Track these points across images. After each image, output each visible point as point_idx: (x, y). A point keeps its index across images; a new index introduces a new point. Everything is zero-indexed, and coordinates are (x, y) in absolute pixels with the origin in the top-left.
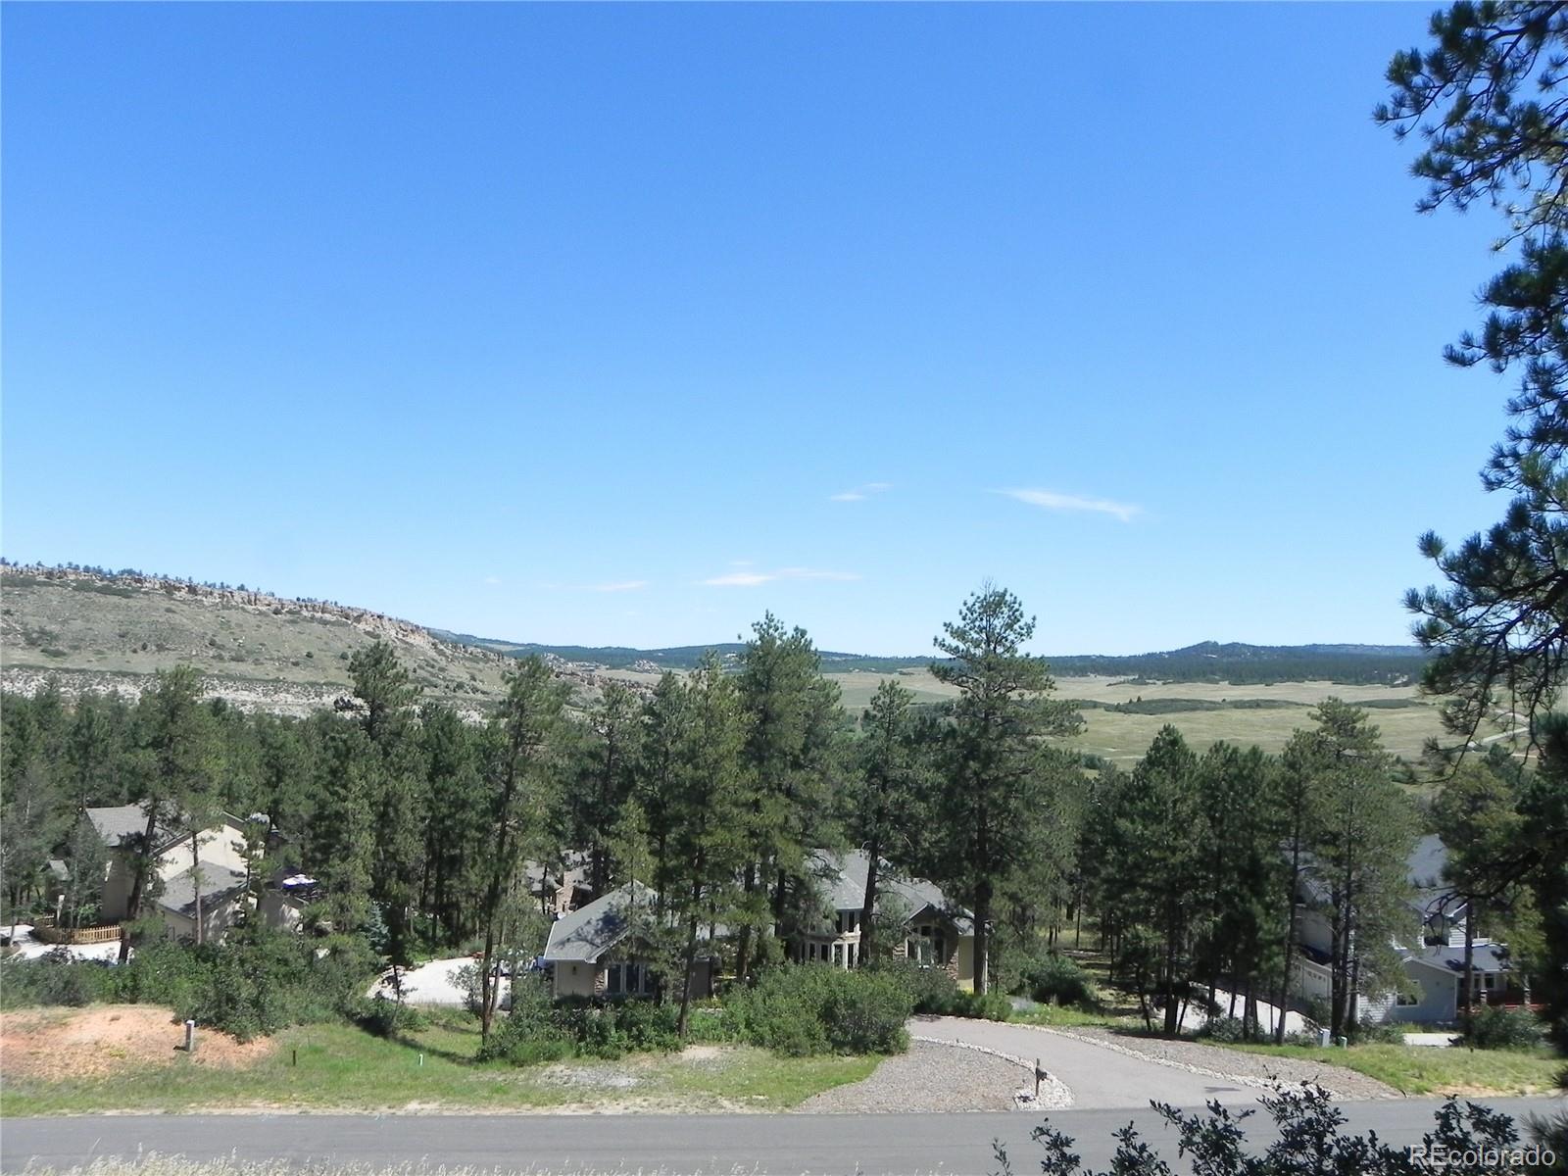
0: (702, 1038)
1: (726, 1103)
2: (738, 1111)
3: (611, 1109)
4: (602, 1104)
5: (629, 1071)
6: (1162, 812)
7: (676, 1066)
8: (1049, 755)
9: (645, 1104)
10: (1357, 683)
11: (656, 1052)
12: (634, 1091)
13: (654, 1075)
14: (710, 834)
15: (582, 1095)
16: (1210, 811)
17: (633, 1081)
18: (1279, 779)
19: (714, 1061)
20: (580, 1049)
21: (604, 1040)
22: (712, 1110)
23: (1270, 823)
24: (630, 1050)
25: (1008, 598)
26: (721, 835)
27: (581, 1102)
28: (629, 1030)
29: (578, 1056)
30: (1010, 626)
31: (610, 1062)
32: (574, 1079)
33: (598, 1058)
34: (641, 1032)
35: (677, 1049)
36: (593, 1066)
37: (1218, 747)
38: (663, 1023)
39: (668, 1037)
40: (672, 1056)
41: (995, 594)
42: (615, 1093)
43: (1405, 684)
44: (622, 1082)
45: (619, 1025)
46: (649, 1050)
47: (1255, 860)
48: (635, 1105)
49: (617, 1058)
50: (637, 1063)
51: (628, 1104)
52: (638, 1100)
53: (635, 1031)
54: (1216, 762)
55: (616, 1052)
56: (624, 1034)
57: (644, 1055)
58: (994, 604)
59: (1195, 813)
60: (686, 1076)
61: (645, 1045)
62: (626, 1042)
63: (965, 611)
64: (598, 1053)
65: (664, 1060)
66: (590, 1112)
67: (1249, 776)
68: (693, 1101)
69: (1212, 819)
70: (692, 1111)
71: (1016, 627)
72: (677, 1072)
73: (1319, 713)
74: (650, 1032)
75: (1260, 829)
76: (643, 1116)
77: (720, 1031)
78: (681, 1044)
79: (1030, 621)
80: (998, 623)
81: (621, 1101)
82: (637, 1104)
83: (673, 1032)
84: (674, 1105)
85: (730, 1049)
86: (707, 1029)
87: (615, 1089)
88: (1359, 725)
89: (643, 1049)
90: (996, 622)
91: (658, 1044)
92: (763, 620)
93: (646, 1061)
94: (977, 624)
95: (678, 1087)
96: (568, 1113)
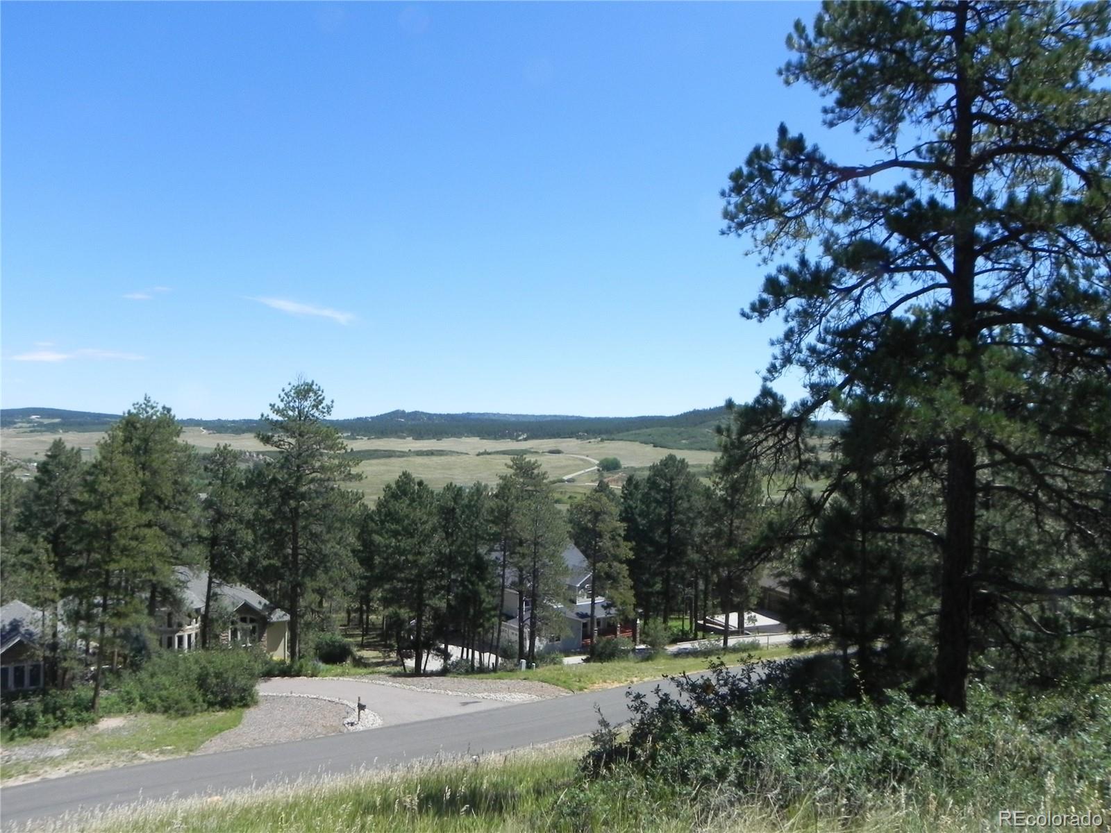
0: (109, 712)
1: (144, 755)
2: (156, 759)
3: (55, 774)
4: (46, 772)
5: (60, 744)
6: (414, 530)
7: (97, 735)
8: (343, 495)
9: (81, 765)
10: (495, 438)
11: (77, 727)
12: (69, 757)
13: (79, 744)
14: (115, 561)
15: (26, 768)
16: (445, 528)
17: (66, 751)
18: (494, 507)
19: (124, 728)
20: (14, 734)
21: (34, 723)
22: (136, 762)
23: (489, 534)
24: (55, 728)
25: (314, 387)
26: (125, 562)
27: (27, 773)
28: (54, 713)
29: (12, 739)
30: (316, 406)
31: (41, 739)
32: (14, 757)
33: (30, 738)
34: (64, 714)
35: (94, 722)
36: (27, 745)
37: (449, 487)
38: (80, 705)
39: (85, 715)
40: (90, 728)
41: (307, 384)
42: (54, 762)
43: (525, 440)
44: (57, 752)
45: (45, 712)
46: (71, 726)
47: (479, 557)
48: (72, 768)
49: (46, 736)
50: (64, 737)
51: (68, 767)
52: (75, 764)
53: (59, 714)
54: (449, 495)
55: (46, 731)
56: (50, 717)
57: (68, 731)
58: (304, 391)
59: (434, 530)
60: (106, 741)
61: (68, 723)
62: (53, 723)
63: (283, 395)
64: (29, 735)
65: (84, 733)
66: (38, 779)
67: (474, 506)
68: (118, 757)
69: (447, 533)
70: (121, 765)
71: (320, 407)
72: (98, 738)
73: (511, 463)
74: (71, 713)
75: (483, 538)
76: (83, 775)
77: (122, 705)
78: (96, 718)
79: (329, 403)
80: (307, 404)
81: (60, 766)
82: (75, 767)
83: (88, 710)
84: (103, 763)
85: (132, 717)
86: (112, 705)
87: (52, 759)
88: (536, 472)
89: (66, 727)
90: (306, 403)
91: (78, 721)
92: (142, 401)
93: (72, 735)
94: (291, 404)
95: (102, 749)
96: (18, 783)
